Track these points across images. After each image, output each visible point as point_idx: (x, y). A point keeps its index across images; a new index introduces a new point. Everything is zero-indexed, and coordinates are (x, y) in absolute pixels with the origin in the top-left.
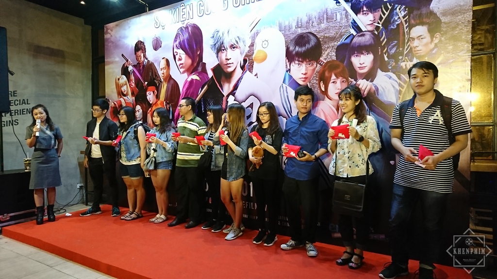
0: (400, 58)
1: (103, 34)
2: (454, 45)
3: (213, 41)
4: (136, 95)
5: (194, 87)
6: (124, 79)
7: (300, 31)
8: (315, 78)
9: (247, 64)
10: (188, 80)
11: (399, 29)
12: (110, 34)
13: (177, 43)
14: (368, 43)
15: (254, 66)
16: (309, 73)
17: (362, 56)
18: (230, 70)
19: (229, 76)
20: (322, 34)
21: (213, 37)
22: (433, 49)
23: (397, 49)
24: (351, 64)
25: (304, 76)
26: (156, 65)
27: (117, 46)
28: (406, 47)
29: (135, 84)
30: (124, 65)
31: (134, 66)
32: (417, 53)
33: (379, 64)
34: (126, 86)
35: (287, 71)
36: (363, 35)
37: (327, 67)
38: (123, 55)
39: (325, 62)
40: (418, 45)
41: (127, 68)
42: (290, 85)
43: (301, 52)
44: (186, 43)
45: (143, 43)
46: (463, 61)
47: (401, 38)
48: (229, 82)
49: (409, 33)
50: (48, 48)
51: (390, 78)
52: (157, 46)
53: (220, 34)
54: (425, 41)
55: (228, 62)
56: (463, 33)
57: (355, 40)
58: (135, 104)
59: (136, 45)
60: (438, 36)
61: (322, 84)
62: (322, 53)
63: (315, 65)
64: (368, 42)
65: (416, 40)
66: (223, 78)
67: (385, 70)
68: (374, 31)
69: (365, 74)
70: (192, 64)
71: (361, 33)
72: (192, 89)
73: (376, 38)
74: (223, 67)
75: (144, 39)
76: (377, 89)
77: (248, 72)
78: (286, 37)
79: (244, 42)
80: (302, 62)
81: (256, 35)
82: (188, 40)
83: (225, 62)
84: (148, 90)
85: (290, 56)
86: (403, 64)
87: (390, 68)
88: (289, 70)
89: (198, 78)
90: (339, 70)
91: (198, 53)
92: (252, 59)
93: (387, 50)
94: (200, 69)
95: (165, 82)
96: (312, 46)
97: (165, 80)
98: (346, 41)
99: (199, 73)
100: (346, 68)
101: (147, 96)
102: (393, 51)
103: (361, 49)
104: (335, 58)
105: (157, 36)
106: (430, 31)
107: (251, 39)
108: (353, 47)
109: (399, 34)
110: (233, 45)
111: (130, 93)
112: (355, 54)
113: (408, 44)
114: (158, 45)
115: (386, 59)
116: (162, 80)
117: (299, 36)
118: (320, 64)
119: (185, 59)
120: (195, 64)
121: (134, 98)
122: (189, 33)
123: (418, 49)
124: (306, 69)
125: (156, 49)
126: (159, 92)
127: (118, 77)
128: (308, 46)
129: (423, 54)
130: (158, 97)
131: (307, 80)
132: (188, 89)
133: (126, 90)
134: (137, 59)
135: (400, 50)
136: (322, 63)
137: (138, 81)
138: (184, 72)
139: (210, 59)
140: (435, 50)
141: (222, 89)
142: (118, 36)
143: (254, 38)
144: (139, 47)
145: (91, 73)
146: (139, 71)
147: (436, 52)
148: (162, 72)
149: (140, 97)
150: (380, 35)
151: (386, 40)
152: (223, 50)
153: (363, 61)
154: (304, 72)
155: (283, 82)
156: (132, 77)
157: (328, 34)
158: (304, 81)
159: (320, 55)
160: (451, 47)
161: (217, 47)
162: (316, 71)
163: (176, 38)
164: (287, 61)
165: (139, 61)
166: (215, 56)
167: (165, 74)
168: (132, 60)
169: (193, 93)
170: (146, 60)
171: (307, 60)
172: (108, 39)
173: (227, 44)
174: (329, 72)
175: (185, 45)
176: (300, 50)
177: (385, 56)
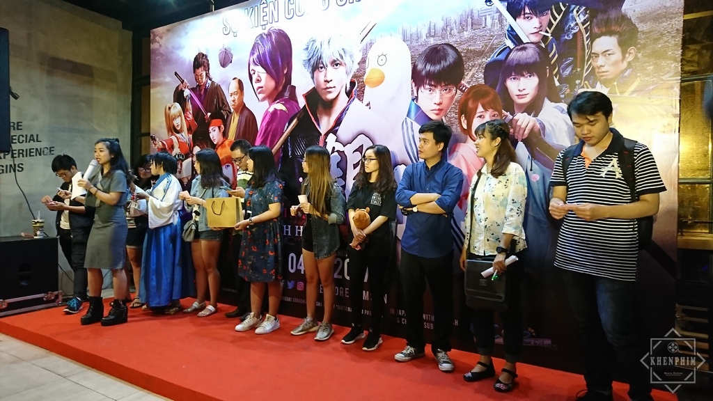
0: (578, 82)
1: (149, 42)
2: (656, 64)
3: (307, 55)
4: (195, 132)
5: (277, 120)
6: (177, 108)
7: (432, 42)
8: (454, 110)
9: (355, 89)
10: (269, 110)
11: (576, 41)
12: (158, 42)
13: (255, 56)
14: (531, 60)
15: (365, 91)
16: (445, 102)
17: (522, 79)
18: (330, 97)
19: (329, 105)
20: (465, 47)
21: (307, 49)
22: (626, 69)
23: (572, 70)
24: (506, 90)
25: (438, 107)
26: (224, 88)
27: (168, 60)
28: (586, 67)
29: (193, 115)
30: (177, 88)
31: (192, 90)
32: (602, 76)
33: (546, 91)
34: (180, 118)
35: (413, 100)
36: (524, 49)
37: (471, 95)
38: (176, 74)
39: (469, 87)
40: (603, 65)
41: (182, 92)
42: (416, 120)
43: (434, 72)
44: (267, 57)
45: (206, 56)
46: (668, 88)
47: (579, 53)
48: (329, 114)
49: (590, 47)
50: (69, 62)
51: (563, 111)
52: (226, 60)
53: (317, 44)
54: (613, 58)
55: (328, 85)
56: (668, 47)
57: (512, 55)
58: (192, 145)
59: (196, 59)
60: (632, 51)
61: (463, 118)
62: (463, 74)
63: (454, 92)
64: (530, 58)
65: (600, 56)
66: (320, 108)
67: (555, 99)
68: (539, 42)
69: (526, 106)
70: (276, 88)
71: (521, 46)
72: (274, 124)
73: (543, 52)
74: (320, 93)
75: (207, 50)
76: (543, 128)
77: (356, 100)
78: (412, 50)
79: (351, 56)
80: (435, 86)
81: (369, 46)
82: (270, 53)
83: (323, 86)
84: (211, 124)
85: (418, 78)
86: (581, 91)
87: (562, 96)
88: (417, 98)
89: (284, 108)
90: (488, 99)
91: (285, 72)
92: (363, 81)
93: (559, 70)
94: (287, 95)
95: (237, 112)
96: (450, 64)
97: (236, 110)
98: (499, 57)
99: (285, 100)
100: (499, 97)
101: (209, 133)
102: (567, 72)
103: (521, 69)
104: (483, 81)
105: (226, 47)
106: (621, 44)
107: (361, 53)
108: (509, 65)
109: (576, 47)
110: (335, 61)
111: (185, 128)
112: (511, 75)
113: (589, 63)
115: (557, 84)
116: (232, 110)
117: (431, 49)
118: (461, 90)
119: (266, 81)
120: (281, 88)
121: (191, 136)
122: (272, 42)
123: (603, 69)
124: (441, 96)
125: (224, 65)
126: (227, 128)
127: (169, 105)
128: (444, 64)
129: (610, 77)
130: (225, 135)
131: (442, 113)
132: (269, 124)
133: (180, 123)
134: (197, 80)
135: (577, 71)
136: (464, 89)
137: (196, 112)
138: (264, 99)
139: (302, 81)
140: (629, 71)
141: (319, 125)
142: (169, 46)
143: (365, 52)
144: (200, 62)
145: (130, 100)
146: (199, 97)
147: (629, 74)
148: (232, 98)
149: (200, 135)
150: (549, 48)
151: (557, 56)
152: (322, 68)
153: (523, 87)
154: (438, 102)
155: (407, 116)
156: (189, 106)
157: (473, 46)
158: (437, 114)
159: (461, 77)
160: (651, 67)
161: (312, 63)
162: (454, 100)
163: (253, 49)
164: (414, 84)
165: (200, 83)
166: (309, 76)
167: (236, 101)
168: (189, 81)
169: (276, 130)
170: (209, 82)
171: (443, 84)
172: (155, 50)
173: (326, 60)
174: (474, 101)
175: (266, 60)
176: (432, 69)
177: (556, 80)
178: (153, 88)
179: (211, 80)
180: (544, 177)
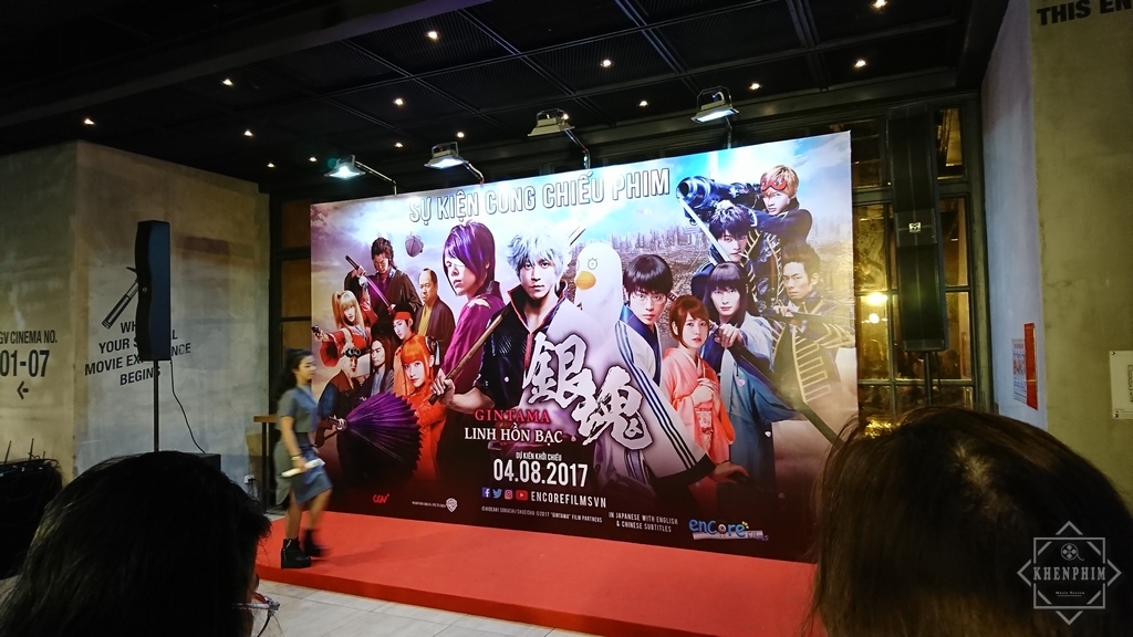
0: (773, 299)
1: (308, 219)
3: (512, 252)
4: (374, 325)
5: (478, 316)
6: (349, 296)
7: (642, 252)
9: (566, 289)
10: (469, 305)
12: (322, 220)
13: (451, 248)
14: (733, 278)
15: (576, 292)
16: (657, 309)
17: (725, 293)
18: (538, 295)
19: (537, 304)
20: (673, 260)
21: (512, 246)
22: (812, 292)
24: (711, 302)
25: (650, 313)
27: (336, 241)
29: (372, 306)
30: (350, 274)
31: (370, 277)
33: (747, 306)
34: (353, 309)
35: (625, 304)
36: (726, 267)
37: (680, 304)
38: (348, 258)
39: (678, 296)
41: (357, 279)
42: (629, 324)
43: (645, 280)
44: (466, 250)
45: (389, 243)
47: (773, 276)
48: (538, 312)
49: (782, 270)
51: (761, 324)
52: (414, 248)
53: (523, 242)
54: (801, 281)
55: (536, 284)
57: (715, 271)
58: (371, 339)
59: (375, 244)
60: (816, 276)
61: (674, 325)
62: (673, 284)
63: (664, 300)
64: (732, 275)
65: (790, 279)
66: (528, 306)
67: (755, 313)
68: (739, 262)
69: (730, 317)
70: (477, 282)
71: (723, 264)
72: (475, 320)
73: (743, 271)
74: (527, 291)
75: (390, 235)
76: (746, 338)
77: (567, 300)
80: (646, 294)
82: (469, 245)
83: (531, 284)
84: (397, 317)
85: (629, 285)
86: (776, 308)
88: (629, 303)
89: (486, 304)
90: (696, 309)
91: (487, 267)
92: (573, 283)
93: (756, 288)
94: (489, 290)
95: (429, 306)
96: (659, 274)
97: (428, 303)
98: (704, 272)
99: (487, 296)
100: (706, 309)
101: (393, 327)
102: (763, 291)
103: (724, 285)
104: (690, 292)
105: (414, 234)
106: (807, 270)
107: (571, 255)
108: (713, 280)
110: (543, 261)
111: (361, 320)
112: (716, 289)
113: (782, 284)
114: (416, 248)
115: (756, 300)
116: (423, 303)
117: (641, 259)
119: (465, 274)
120: (482, 283)
121: (369, 329)
122: (472, 236)
123: (793, 290)
124: (652, 303)
125: (412, 254)
126: (417, 321)
127: (338, 293)
128: (653, 273)
129: (799, 297)
130: (414, 329)
131: (654, 318)
132: (468, 320)
133: (353, 314)
134: (376, 267)
137: (376, 303)
138: (461, 294)
139: (507, 278)
140: (814, 293)
141: (526, 323)
142: (338, 226)
143: (575, 254)
144: (381, 247)
145: (269, 277)
146: (380, 286)
148: (423, 290)
150: (747, 268)
151: (754, 275)
152: (528, 266)
153: (727, 300)
154: (649, 308)
155: (620, 319)
156: (367, 295)
157: (680, 260)
158: (649, 319)
159: (671, 287)
160: (830, 291)
161: (518, 260)
162: (665, 307)
163: (449, 240)
164: (625, 290)
165: (380, 271)
166: (515, 273)
167: (428, 293)
169: (477, 326)
170: (393, 270)
171: (653, 292)
172: (317, 229)
173: (533, 258)
174: (683, 311)
175: (464, 252)
176: (643, 277)
177: (754, 296)
178: (316, 271)
179: (395, 268)
180: (748, 383)
